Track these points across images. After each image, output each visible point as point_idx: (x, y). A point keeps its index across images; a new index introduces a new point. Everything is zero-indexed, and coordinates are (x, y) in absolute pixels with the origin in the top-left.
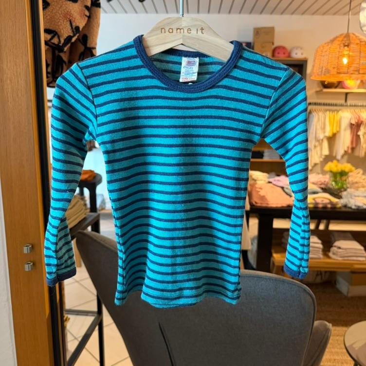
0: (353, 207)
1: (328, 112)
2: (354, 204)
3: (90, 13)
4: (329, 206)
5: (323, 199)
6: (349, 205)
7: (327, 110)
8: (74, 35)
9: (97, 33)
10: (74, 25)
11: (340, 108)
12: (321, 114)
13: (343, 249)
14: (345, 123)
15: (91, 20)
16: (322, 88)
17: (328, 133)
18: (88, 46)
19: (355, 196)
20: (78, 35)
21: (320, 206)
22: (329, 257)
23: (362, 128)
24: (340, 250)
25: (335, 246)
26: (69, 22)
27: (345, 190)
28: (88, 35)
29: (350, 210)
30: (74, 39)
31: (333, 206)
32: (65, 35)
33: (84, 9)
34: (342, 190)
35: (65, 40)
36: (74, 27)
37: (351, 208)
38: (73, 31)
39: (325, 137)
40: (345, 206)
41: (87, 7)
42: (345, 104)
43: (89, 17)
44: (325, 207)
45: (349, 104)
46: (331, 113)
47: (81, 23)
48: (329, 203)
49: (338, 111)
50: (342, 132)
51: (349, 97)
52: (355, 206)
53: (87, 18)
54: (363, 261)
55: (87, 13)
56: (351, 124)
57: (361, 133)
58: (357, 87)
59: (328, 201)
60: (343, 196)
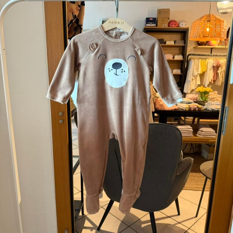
0: (210, 110)
1: (200, 59)
2: (210, 108)
3: (80, 9)
4: (197, 109)
5: (194, 106)
6: (208, 109)
7: (200, 58)
8: (74, 19)
9: (83, 18)
10: (74, 14)
11: (208, 57)
12: (196, 60)
13: (204, 132)
14: (210, 66)
15: (81, 12)
16: (197, 45)
17: (200, 72)
18: (79, 24)
19: (212, 104)
20: (75, 19)
21: (192, 109)
22: (196, 136)
23: (220, 69)
24: (202, 132)
25: (200, 131)
26: (72, 14)
27: (207, 102)
28: (79, 19)
29: (208, 111)
30: (74, 21)
31: (199, 109)
32: (70, 20)
33: (78, 6)
34: (205, 102)
35: (70, 22)
36: (74, 15)
37: (209, 110)
38: (74, 17)
39: (199, 73)
40: (206, 109)
41: (79, 6)
42: (210, 55)
43: (80, 10)
44: (195, 110)
45: (213, 55)
46: (202, 60)
47: (77, 14)
48: (197, 108)
49: (206, 59)
50: (208, 71)
51: (213, 51)
52: (211, 109)
53: (79, 11)
54: (215, 138)
55: (79, 9)
56: (214, 66)
57: (219, 72)
58: (217, 45)
59: (196, 107)
60: (206, 105)
